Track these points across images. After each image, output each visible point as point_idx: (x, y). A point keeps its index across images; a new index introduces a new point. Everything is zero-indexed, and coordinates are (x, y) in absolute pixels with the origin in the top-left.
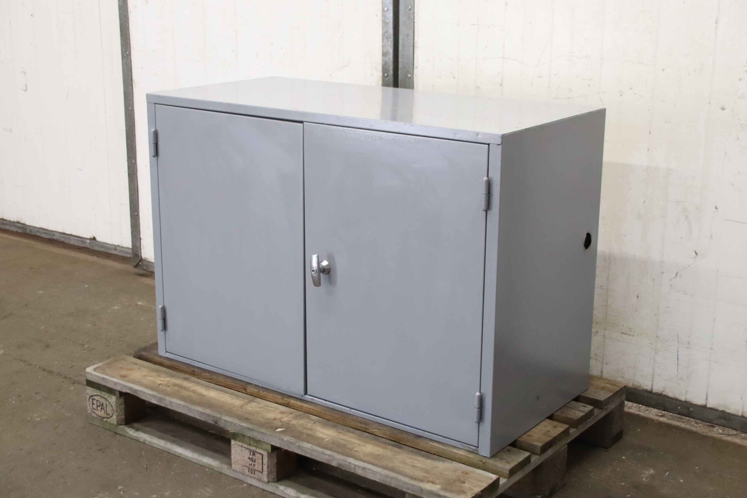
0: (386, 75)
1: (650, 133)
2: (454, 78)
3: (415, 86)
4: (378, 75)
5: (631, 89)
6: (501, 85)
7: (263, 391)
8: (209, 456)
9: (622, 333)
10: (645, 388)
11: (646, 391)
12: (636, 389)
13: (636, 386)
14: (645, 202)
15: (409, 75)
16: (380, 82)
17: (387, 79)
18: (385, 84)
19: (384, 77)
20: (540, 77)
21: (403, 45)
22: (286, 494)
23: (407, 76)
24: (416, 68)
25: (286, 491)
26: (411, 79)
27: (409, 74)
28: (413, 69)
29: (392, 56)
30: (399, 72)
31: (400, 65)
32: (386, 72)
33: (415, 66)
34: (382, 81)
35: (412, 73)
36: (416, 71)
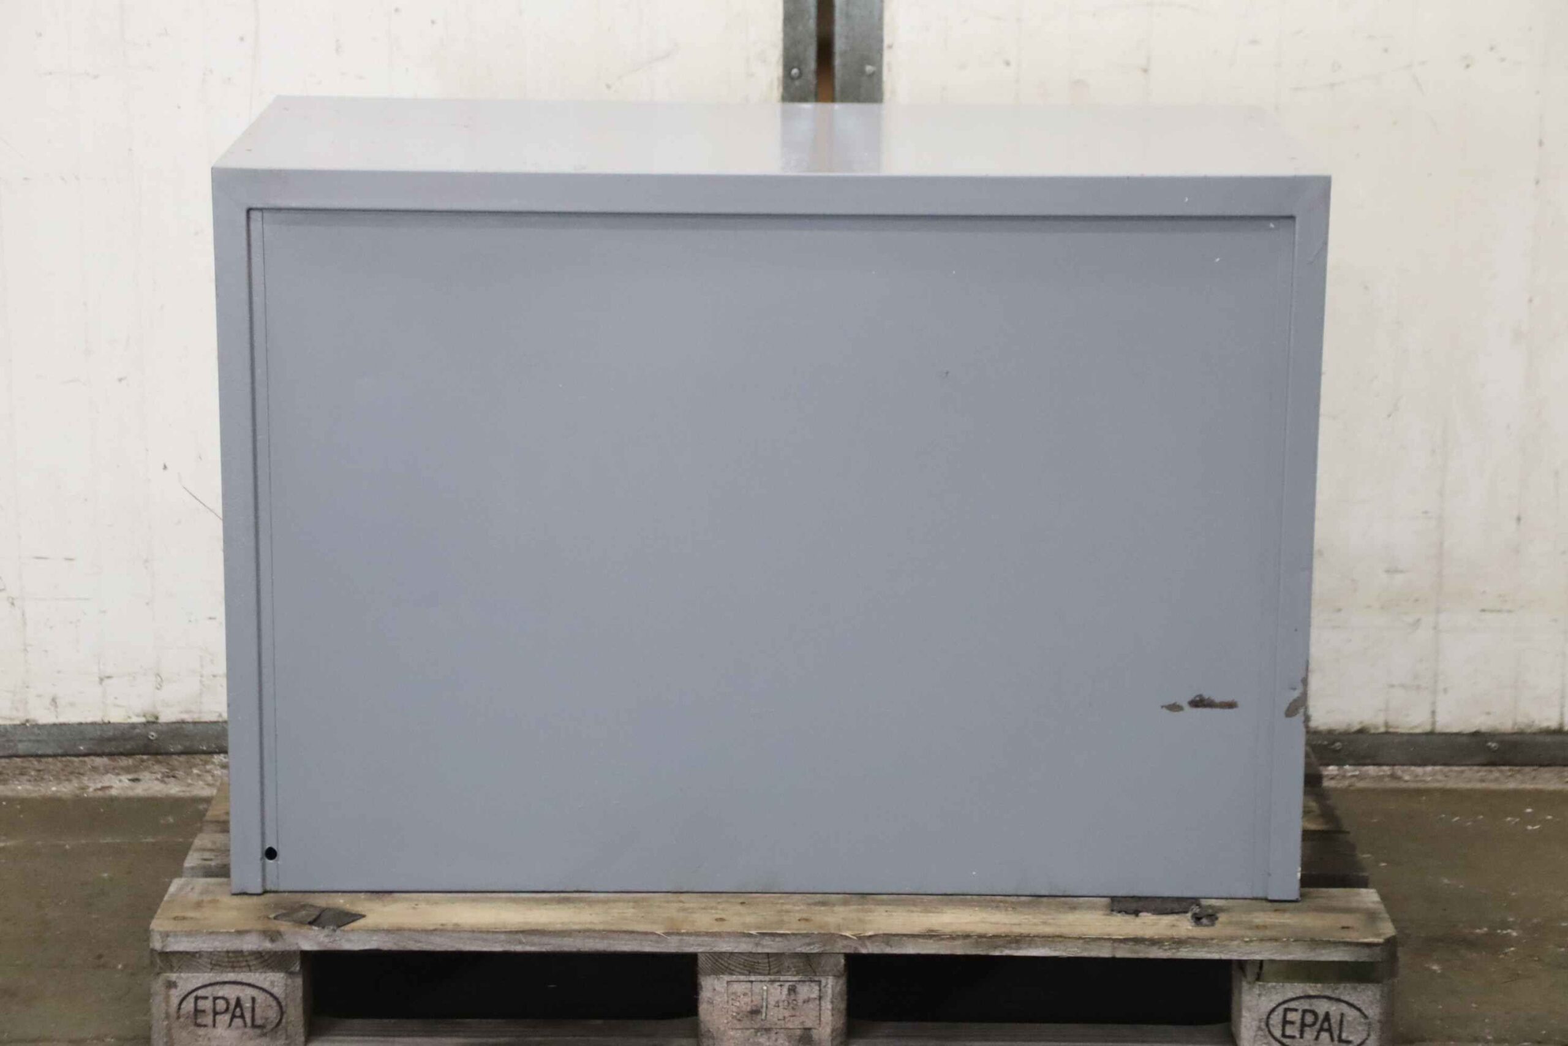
0: (796, 74)
1: (1541, 143)
3: (887, 95)
4: (771, 72)
5: (1492, 49)
6: (1145, 71)
9: (1483, 610)
10: (1545, 724)
11: (1548, 732)
12: (1521, 733)
13: (1522, 726)
14: (1530, 301)
15: (869, 69)
16: (777, 92)
17: (797, 83)
18: (792, 92)
19: (788, 78)
20: (1254, 42)
23: (861, 71)
24: (890, 47)
26: (877, 77)
27: (869, 64)
28: (880, 51)
29: (812, 24)
30: (838, 61)
31: (840, 45)
32: (796, 64)
33: (887, 41)
34: (781, 89)
35: (878, 63)
36: (887, 56)
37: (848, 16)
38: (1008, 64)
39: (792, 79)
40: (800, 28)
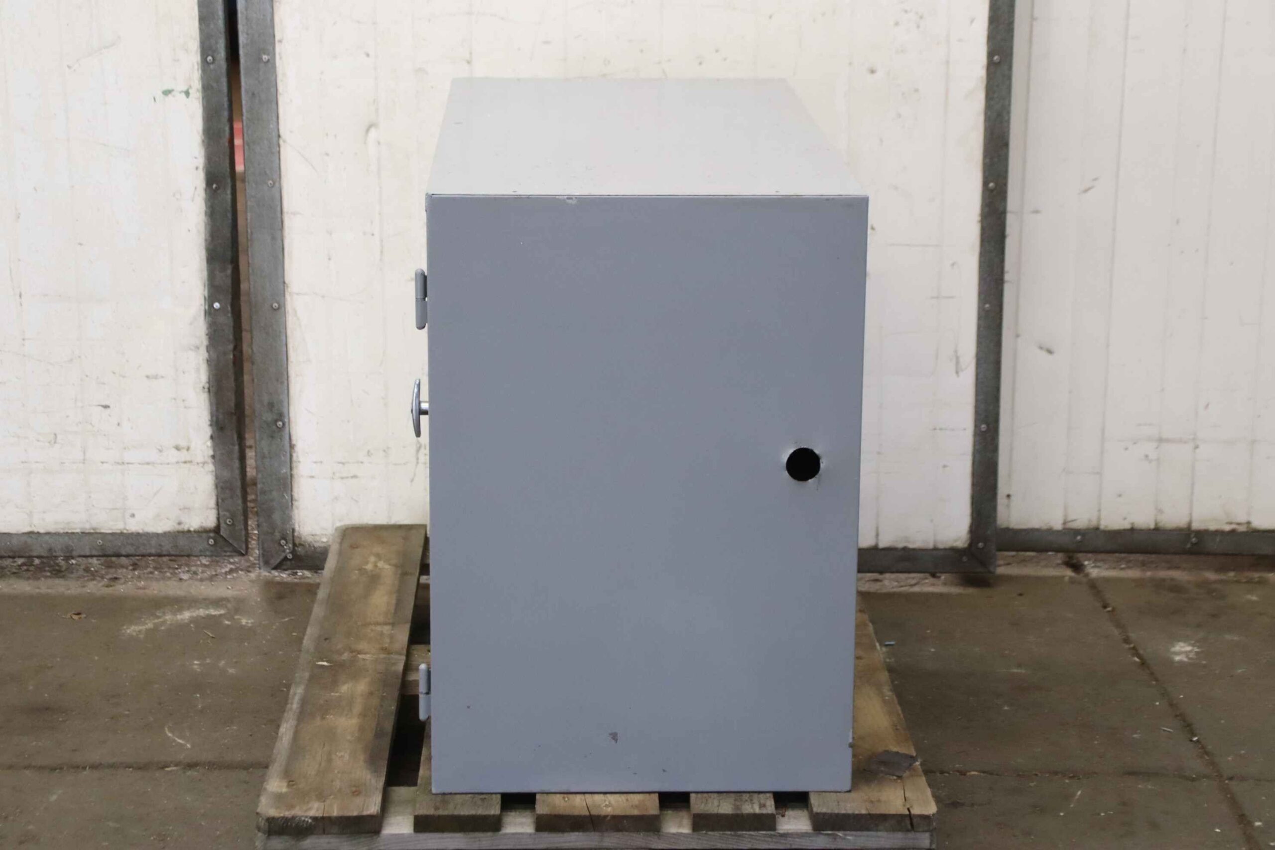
0: (211, 60)
4: (192, 58)
5: (717, 51)
16: (197, 73)
17: (212, 66)
19: (205, 63)
20: (547, 43)
23: (260, 59)
24: (280, 41)
26: (271, 63)
27: (265, 54)
28: (273, 44)
29: (221, 23)
30: (241, 52)
31: (243, 39)
32: (210, 52)
33: (278, 37)
34: (200, 71)
35: (272, 53)
36: (278, 48)
37: (248, 18)
38: (368, 55)
39: (208, 63)
40: (212, 26)
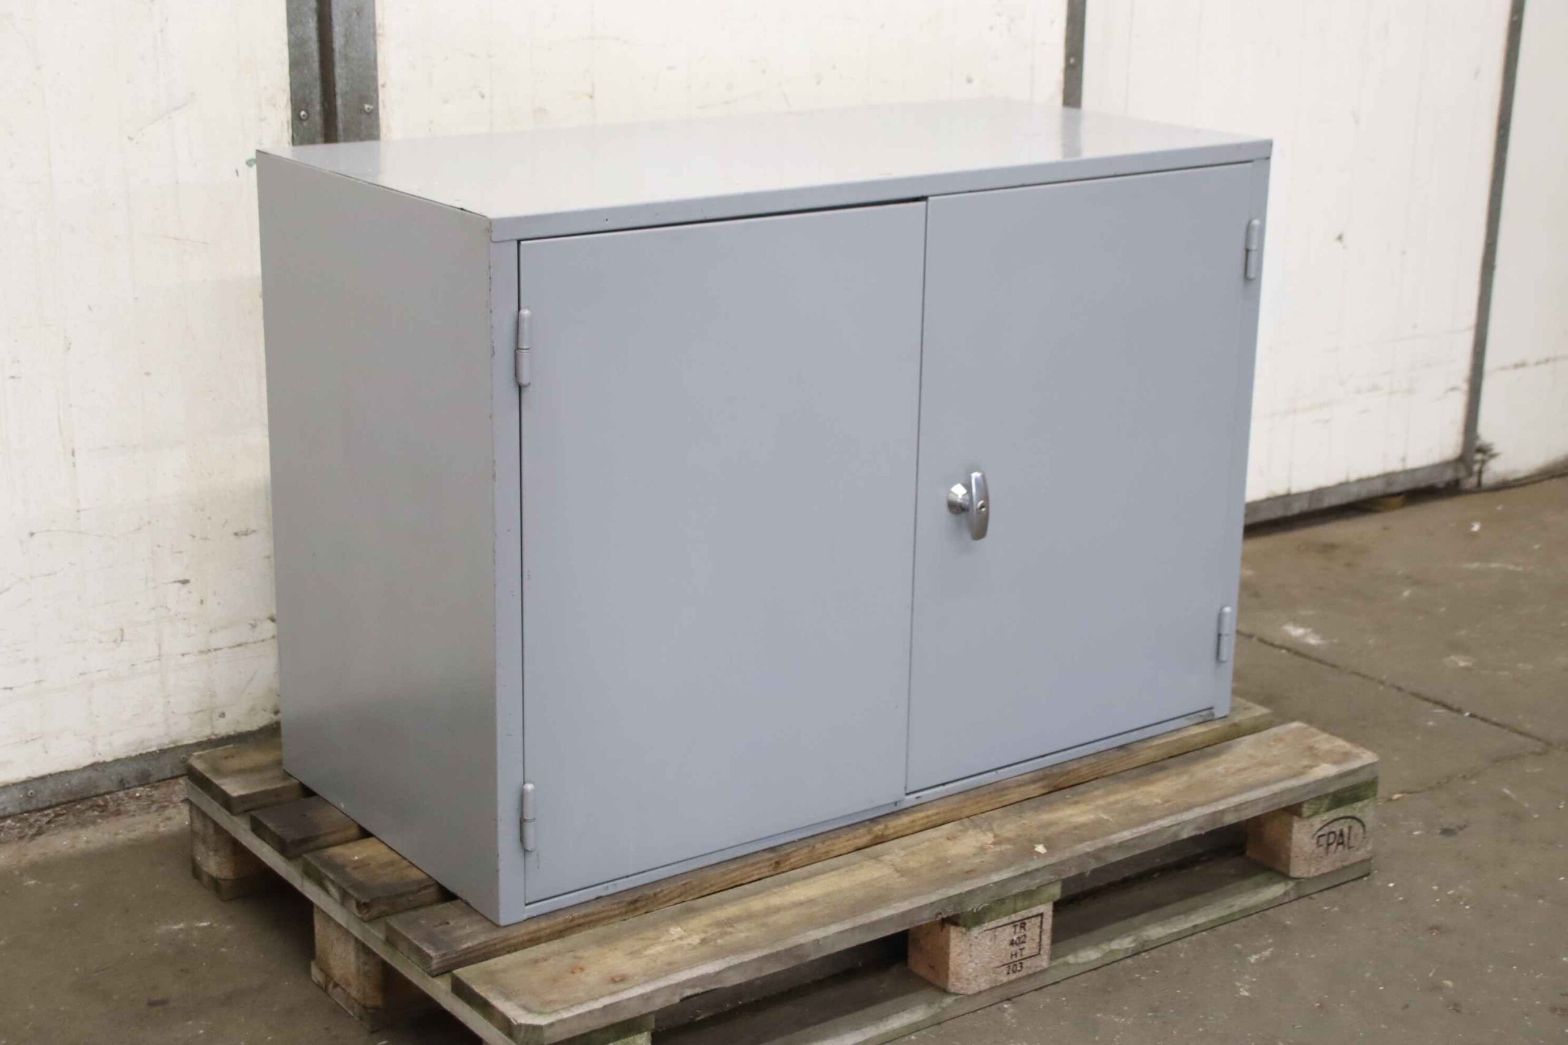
0: (304, 116)
2: (483, 96)
3: (383, 130)
4: (281, 114)
6: (591, 97)
7: (823, 842)
8: (894, 1013)
15: (367, 107)
16: (287, 135)
17: (305, 124)
18: (301, 135)
19: (297, 120)
20: (671, 68)
21: (348, 36)
22: (1084, 964)
23: (362, 109)
24: (383, 86)
25: (1080, 961)
26: (374, 114)
27: (367, 103)
28: (376, 90)
29: (316, 66)
30: (339, 102)
31: (341, 85)
32: (302, 106)
33: (380, 82)
34: (291, 132)
35: (375, 101)
36: (383, 95)
37: (346, 58)
39: (301, 119)
40: (305, 70)
